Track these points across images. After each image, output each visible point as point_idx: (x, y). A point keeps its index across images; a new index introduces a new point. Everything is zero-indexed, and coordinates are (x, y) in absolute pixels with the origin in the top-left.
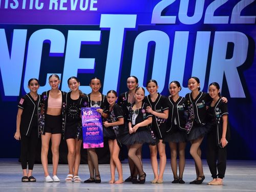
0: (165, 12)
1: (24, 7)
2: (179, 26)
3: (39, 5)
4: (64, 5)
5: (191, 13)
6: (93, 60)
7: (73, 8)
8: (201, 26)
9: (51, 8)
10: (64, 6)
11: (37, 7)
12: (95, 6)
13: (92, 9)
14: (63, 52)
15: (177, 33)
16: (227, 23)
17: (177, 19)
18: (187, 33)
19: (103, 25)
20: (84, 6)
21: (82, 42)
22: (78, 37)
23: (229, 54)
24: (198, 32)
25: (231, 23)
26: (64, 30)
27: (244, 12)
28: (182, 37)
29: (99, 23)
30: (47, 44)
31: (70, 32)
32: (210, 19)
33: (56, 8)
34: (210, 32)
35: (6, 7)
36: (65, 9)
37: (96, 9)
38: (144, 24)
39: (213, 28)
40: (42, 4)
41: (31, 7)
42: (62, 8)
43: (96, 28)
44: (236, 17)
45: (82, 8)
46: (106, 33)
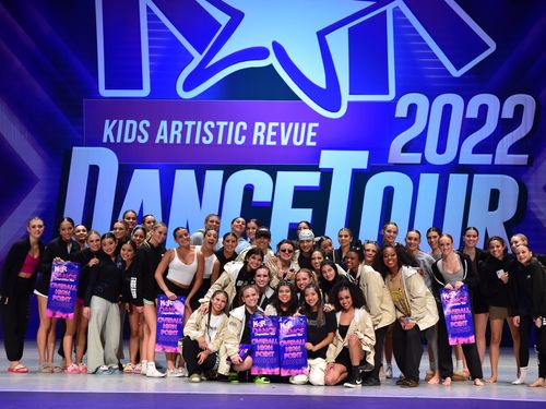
0: (406, 149)
1: (220, 142)
2: (426, 167)
3: (240, 139)
4: (273, 138)
5: (441, 149)
6: (310, 210)
7: (284, 142)
8: (455, 167)
9: (255, 142)
10: (272, 140)
11: (237, 142)
12: (313, 139)
13: (309, 143)
14: (270, 200)
15: (423, 176)
16: (490, 163)
17: (423, 158)
18: (437, 175)
19: (323, 164)
20: (298, 140)
21: (295, 187)
22: (290, 180)
23: (493, 205)
24: (452, 176)
25: (496, 163)
26: (272, 171)
27: (513, 150)
28: (429, 182)
29: (318, 162)
30: (249, 190)
31: (280, 174)
32: (468, 158)
33: (262, 143)
34: (467, 175)
35: (197, 142)
36: (274, 143)
37: (314, 144)
38: (379, 164)
39: (471, 170)
40: (244, 138)
41: (229, 142)
42: (269, 143)
43: (315, 168)
44: (503, 155)
45: (295, 143)
46: (327, 175)
